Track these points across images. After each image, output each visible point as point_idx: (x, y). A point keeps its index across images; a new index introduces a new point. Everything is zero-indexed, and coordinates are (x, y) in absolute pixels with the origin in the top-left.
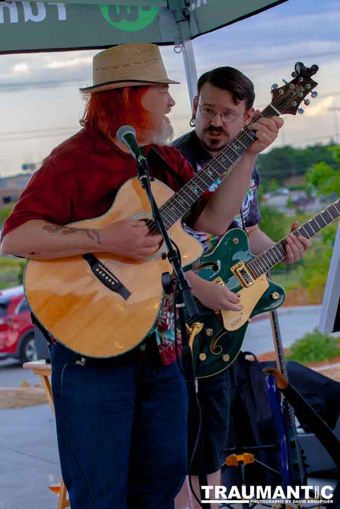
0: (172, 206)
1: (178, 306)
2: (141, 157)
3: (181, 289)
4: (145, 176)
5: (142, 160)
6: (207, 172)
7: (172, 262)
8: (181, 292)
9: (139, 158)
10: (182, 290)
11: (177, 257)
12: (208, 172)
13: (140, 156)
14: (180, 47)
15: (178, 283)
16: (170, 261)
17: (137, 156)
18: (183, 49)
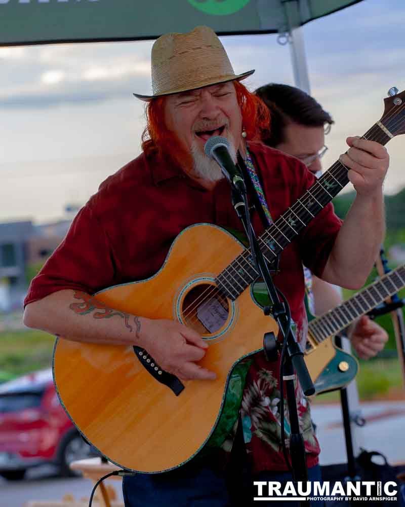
0: (239, 267)
1: (285, 378)
2: (237, 178)
3: (290, 355)
4: (243, 204)
5: (239, 182)
6: (287, 220)
7: (278, 319)
8: (289, 359)
9: (234, 178)
10: (292, 356)
11: (285, 312)
12: (290, 220)
13: (236, 176)
14: (285, 36)
15: (286, 347)
16: (276, 318)
17: (232, 178)
18: (290, 39)
